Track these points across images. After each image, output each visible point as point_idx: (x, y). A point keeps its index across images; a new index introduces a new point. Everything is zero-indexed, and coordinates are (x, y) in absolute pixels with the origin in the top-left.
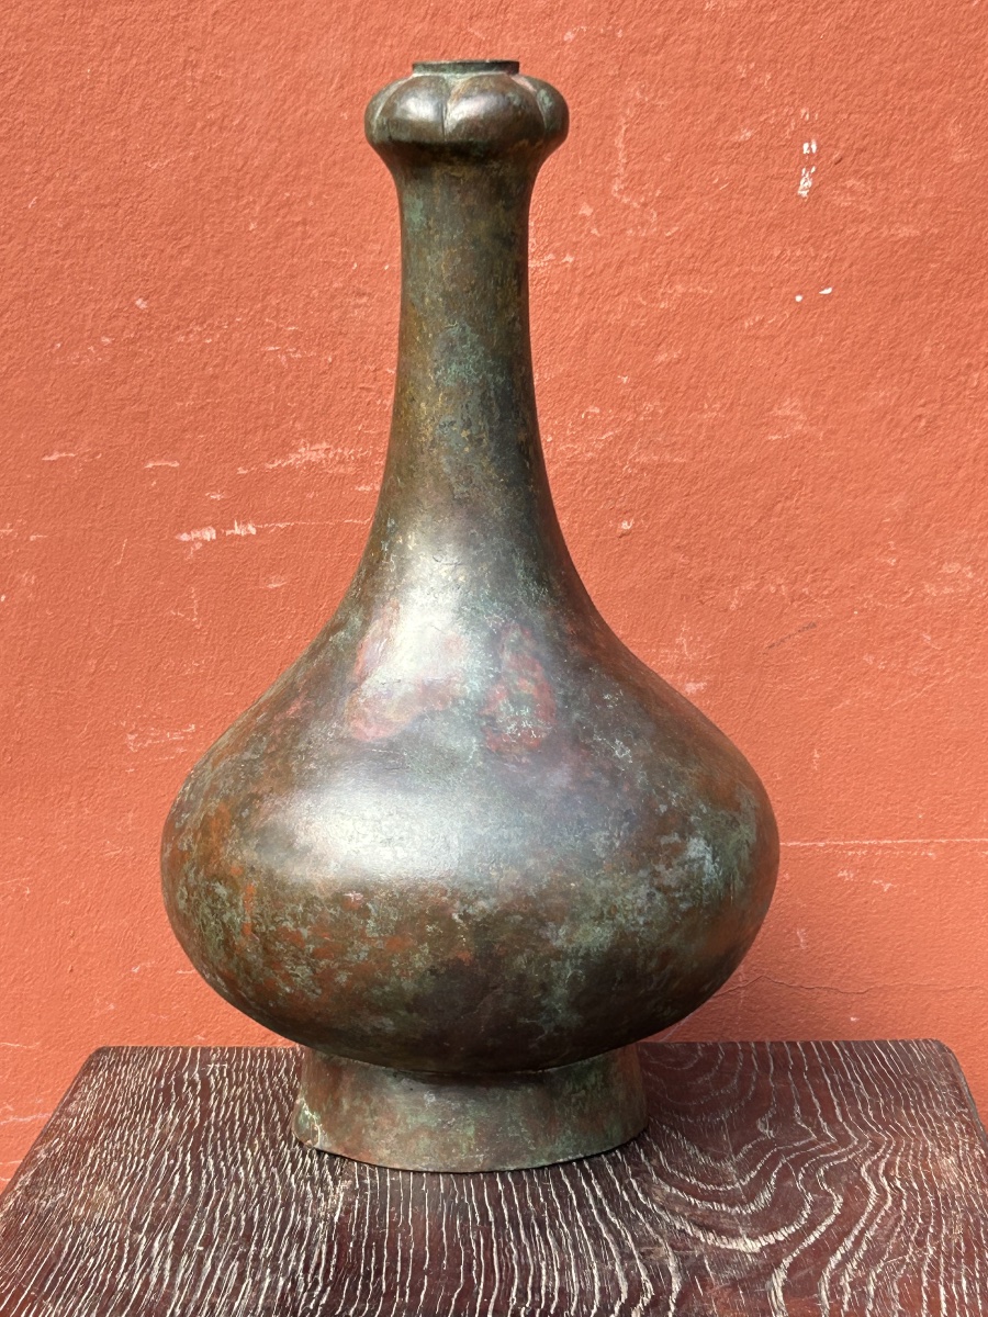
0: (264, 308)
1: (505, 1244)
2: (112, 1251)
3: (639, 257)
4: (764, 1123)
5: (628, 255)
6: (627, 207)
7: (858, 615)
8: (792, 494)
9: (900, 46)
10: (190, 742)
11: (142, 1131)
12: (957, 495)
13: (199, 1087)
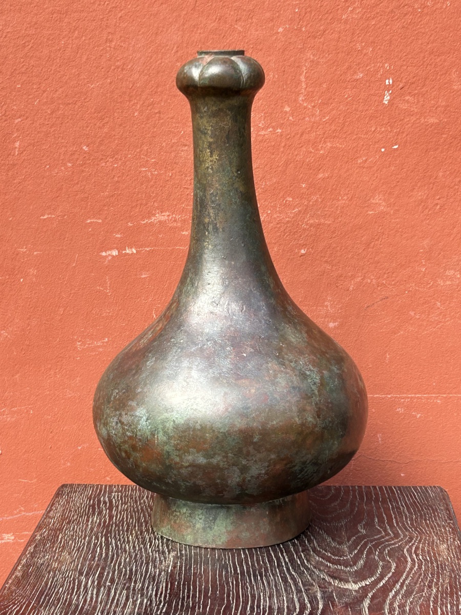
0: (141, 151)
1: (245, 584)
2: (70, 585)
3: (310, 131)
4: (361, 526)
5: (306, 129)
6: (305, 108)
7: (408, 293)
8: (379, 238)
10: (105, 346)
11: (83, 526)
12: (453, 239)
13: (108, 504)
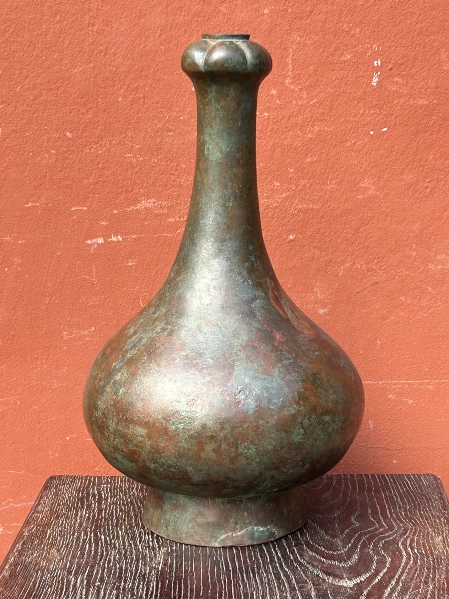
0: (126, 137)
1: (238, 582)
2: (59, 585)
3: (298, 114)
4: (354, 518)
5: (293, 113)
6: (292, 91)
7: (398, 278)
8: (368, 223)
9: (419, 16)
10: (92, 335)
11: (71, 521)
12: (444, 223)
13: (97, 497)
